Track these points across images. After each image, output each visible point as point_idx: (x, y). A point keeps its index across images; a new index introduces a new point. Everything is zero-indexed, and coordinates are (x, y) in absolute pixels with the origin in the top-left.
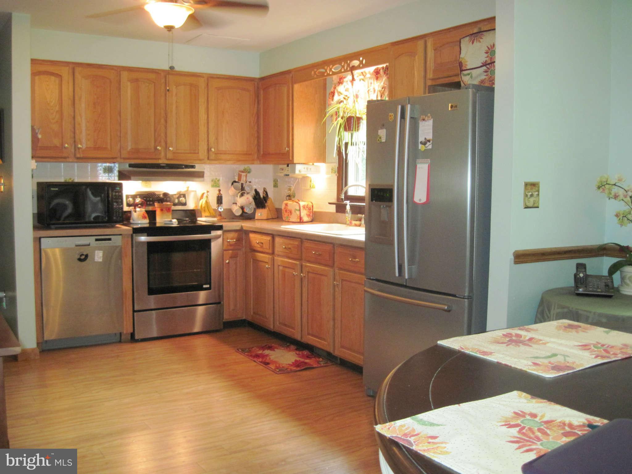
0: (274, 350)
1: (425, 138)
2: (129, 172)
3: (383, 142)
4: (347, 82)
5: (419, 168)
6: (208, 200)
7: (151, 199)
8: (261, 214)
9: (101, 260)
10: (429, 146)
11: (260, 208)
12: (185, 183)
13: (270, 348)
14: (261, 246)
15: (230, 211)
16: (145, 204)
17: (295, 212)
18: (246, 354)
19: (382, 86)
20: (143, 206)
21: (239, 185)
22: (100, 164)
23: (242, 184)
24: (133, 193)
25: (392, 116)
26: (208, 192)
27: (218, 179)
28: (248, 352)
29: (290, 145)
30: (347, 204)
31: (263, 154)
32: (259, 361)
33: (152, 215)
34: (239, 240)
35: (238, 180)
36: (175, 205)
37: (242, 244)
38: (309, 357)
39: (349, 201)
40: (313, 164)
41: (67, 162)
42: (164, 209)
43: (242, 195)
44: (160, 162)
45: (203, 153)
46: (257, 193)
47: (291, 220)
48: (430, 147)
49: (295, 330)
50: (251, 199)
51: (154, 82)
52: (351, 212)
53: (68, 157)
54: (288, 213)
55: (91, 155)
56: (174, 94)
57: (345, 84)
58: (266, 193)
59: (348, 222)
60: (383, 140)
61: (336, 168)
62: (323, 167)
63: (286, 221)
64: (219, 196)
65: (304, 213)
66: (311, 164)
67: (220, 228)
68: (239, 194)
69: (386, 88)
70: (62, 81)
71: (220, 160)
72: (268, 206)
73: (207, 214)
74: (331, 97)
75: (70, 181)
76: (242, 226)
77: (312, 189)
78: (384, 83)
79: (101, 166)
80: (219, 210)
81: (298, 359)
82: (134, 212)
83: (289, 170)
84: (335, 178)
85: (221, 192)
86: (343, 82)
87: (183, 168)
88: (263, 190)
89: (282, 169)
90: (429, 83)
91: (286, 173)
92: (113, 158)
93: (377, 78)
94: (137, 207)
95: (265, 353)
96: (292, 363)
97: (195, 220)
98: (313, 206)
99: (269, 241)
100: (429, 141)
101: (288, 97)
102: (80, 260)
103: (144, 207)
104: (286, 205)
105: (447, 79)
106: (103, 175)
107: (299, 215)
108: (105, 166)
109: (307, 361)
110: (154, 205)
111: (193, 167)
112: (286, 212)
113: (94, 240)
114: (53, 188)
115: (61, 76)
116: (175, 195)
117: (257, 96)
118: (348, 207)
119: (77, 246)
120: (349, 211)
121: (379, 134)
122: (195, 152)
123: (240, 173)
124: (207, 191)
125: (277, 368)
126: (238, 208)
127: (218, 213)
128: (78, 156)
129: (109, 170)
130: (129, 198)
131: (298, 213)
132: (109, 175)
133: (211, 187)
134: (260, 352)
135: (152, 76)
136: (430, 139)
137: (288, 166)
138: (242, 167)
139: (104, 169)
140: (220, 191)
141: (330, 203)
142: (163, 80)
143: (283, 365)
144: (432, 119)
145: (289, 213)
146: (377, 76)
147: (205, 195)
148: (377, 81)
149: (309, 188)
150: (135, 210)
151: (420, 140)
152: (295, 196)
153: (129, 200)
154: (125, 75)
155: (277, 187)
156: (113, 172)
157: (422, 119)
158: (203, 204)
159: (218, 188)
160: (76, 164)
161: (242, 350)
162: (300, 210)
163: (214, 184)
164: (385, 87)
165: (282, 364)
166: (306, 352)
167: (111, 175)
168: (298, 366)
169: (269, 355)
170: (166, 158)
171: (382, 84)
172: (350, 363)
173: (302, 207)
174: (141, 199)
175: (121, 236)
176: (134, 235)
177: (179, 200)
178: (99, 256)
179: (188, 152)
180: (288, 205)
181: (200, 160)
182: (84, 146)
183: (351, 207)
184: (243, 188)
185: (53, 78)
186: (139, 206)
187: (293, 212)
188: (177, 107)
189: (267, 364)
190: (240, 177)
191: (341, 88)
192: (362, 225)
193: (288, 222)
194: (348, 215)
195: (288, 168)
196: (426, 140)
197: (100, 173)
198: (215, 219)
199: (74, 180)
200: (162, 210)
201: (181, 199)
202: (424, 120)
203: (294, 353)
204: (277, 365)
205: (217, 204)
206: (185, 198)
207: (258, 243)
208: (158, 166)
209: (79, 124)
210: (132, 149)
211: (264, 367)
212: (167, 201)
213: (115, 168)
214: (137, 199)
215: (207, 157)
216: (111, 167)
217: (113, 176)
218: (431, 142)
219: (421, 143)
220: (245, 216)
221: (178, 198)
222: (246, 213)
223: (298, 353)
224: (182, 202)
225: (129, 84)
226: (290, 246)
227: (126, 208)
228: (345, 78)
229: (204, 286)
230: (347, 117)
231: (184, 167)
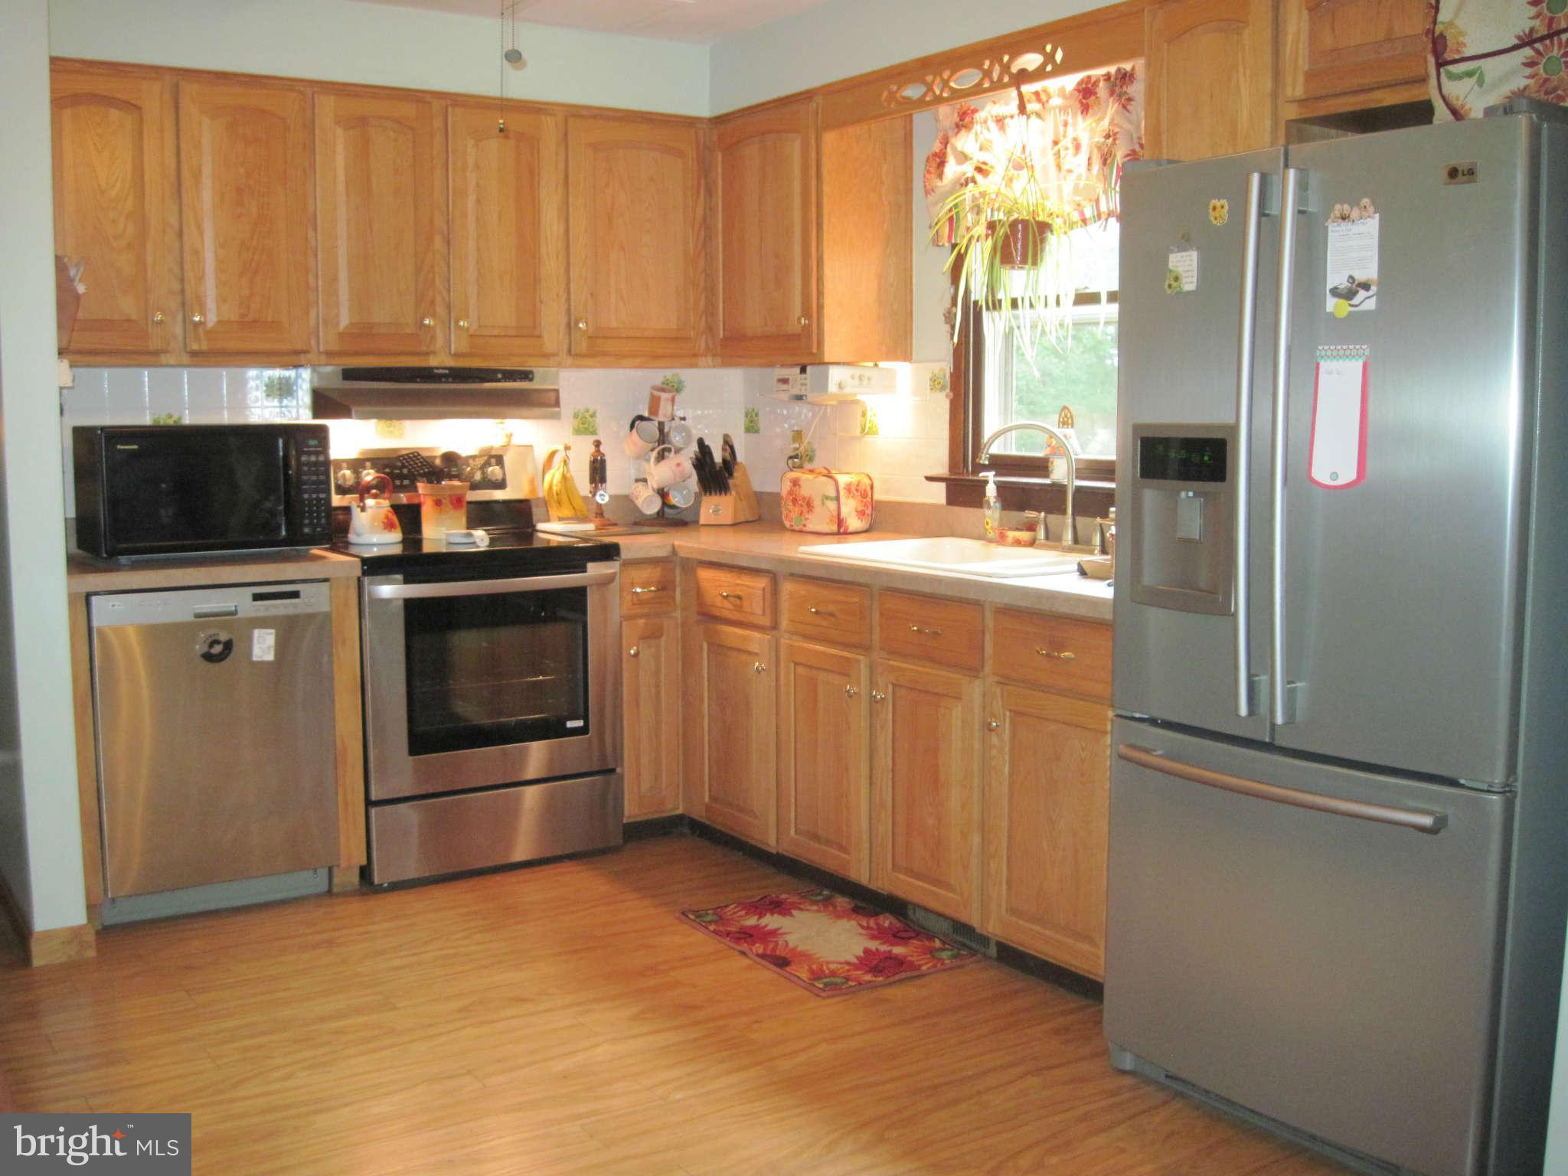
0: (791, 915)
1: (1351, 277)
2: (344, 393)
3: (1189, 293)
4: (985, 122)
5: (1330, 373)
6: (568, 471)
7: (405, 471)
8: (716, 511)
9: (270, 657)
10: (1367, 302)
11: (713, 493)
12: (502, 423)
13: (778, 907)
14: (736, 606)
15: (625, 502)
16: (391, 487)
17: (823, 504)
18: (712, 928)
19: (1104, 131)
20: (384, 492)
21: (652, 427)
22: (252, 373)
23: (661, 425)
24: (353, 454)
25: (1222, 207)
26: (567, 448)
27: (591, 412)
28: (715, 922)
29: (813, 309)
30: (986, 482)
31: (726, 339)
32: (754, 951)
33: (408, 518)
34: (665, 587)
35: (651, 412)
36: (474, 487)
37: (673, 598)
38: (898, 935)
39: (994, 473)
40: (876, 365)
41: (161, 366)
42: (444, 501)
43: (661, 457)
44: (433, 362)
45: (553, 336)
46: (704, 449)
47: (811, 527)
48: (1371, 305)
49: (849, 854)
50: (688, 467)
51: (412, 129)
52: (998, 505)
53: (165, 352)
54: (802, 506)
55: (232, 345)
56: (471, 161)
57: (977, 128)
58: (732, 448)
59: (991, 535)
60: (1189, 284)
61: (948, 375)
62: (902, 371)
63: (794, 531)
64: (597, 460)
65: (849, 507)
66: (871, 364)
67: (608, 552)
68: (654, 454)
69: (1118, 136)
70: (141, 121)
71: (604, 354)
72: (736, 486)
73: (567, 512)
74: (932, 170)
75: (171, 422)
76: (673, 547)
77: (869, 439)
78: (1111, 123)
79: (258, 377)
80: (598, 499)
81: (873, 945)
82: (359, 509)
83: (808, 382)
84: (941, 404)
85: (602, 449)
86: (972, 123)
87: (499, 381)
88: (722, 442)
89: (785, 381)
90: (1291, 112)
91: (796, 391)
92: (297, 353)
93: (1085, 109)
94: (366, 495)
95: (766, 926)
96: (858, 958)
97: (530, 530)
98: (872, 487)
99: (761, 592)
100: (1366, 286)
101: (805, 168)
102: (208, 657)
103: (386, 495)
104: (795, 483)
105: (1352, 99)
106: (266, 403)
107: (835, 513)
108: (269, 378)
109: (898, 950)
110: (416, 489)
111: (527, 376)
112: (794, 505)
113: (251, 598)
114: (122, 445)
115: (138, 108)
116: (474, 457)
117: (704, 169)
118: (991, 491)
119: (198, 616)
120: (992, 501)
121: (1171, 265)
122: (529, 331)
123: (656, 393)
124: (566, 445)
125: (817, 975)
126: (650, 492)
127: (594, 508)
128: (195, 347)
129: (283, 390)
130: (340, 468)
131: (832, 506)
132: (281, 402)
133: (573, 434)
134: (752, 921)
135: (408, 110)
136: (1368, 280)
137: (803, 370)
138: (657, 376)
139: (266, 386)
140: (598, 444)
141: (929, 479)
142: (438, 123)
143: (832, 966)
144: (1377, 216)
145: (805, 509)
146: (1084, 101)
147: (558, 460)
148: (1084, 118)
149: (858, 432)
150: (362, 504)
151: (1330, 285)
152: (814, 455)
153: (344, 476)
154: (327, 108)
155: (757, 431)
156: (295, 394)
157: (1338, 215)
158: (555, 482)
159: (593, 438)
160: (185, 374)
161: (696, 917)
162: (838, 499)
163: (581, 426)
164: (1115, 134)
165: (828, 963)
166: (887, 921)
167: (290, 404)
168: (876, 970)
169: (781, 931)
170: (450, 353)
171: (1106, 123)
172: (1034, 958)
173: (845, 488)
174: (377, 472)
175: (328, 584)
176: (366, 580)
177: (483, 473)
178: (263, 646)
179: (512, 332)
180: (801, 483)
181: (546, 356)
182: (212, 319)
183: (1000, 487)
184: (663, 437)
185: (114, 114)
186: (374, 491)
187: (817, 503)
188: (478, 201)
189: (782, 962)
190: (654, 405)
191: (965, 142)
192: (1037, 542)
193: (801, 531)
194: (992, 514)
195: (803, 376)
196: (1352, 283)
197: (257, 400)
198: (590, 527)
199: (180, 419)
200: (438, 503)
201: (490, 469)
202: (1344, 218)
203: (854, 923)
204: (814, 967)
205: (591, 483)
206: (503, 467)
207: (726, 597)
208: (426, 375)
209: (196, 253)
210: (352, 324)
211: (778, 974)
212: (451, 477)
213: (300, 381)
214: (365, 472)
215: (565, 347)
216: (288, 379)
217: (292, 407)
218: (1374, 289)
219: (1335, 292)
220: (670, 518)
221: (483, 467)
222: (674, 507)
223: (865, 924)
224: (494, 479)
225: (339, 131)
226: (832, 608)
227: (337, 500)
228: (975, 111)
229: (570, 724)
230: (1009, 223)
231: (500, 376)
